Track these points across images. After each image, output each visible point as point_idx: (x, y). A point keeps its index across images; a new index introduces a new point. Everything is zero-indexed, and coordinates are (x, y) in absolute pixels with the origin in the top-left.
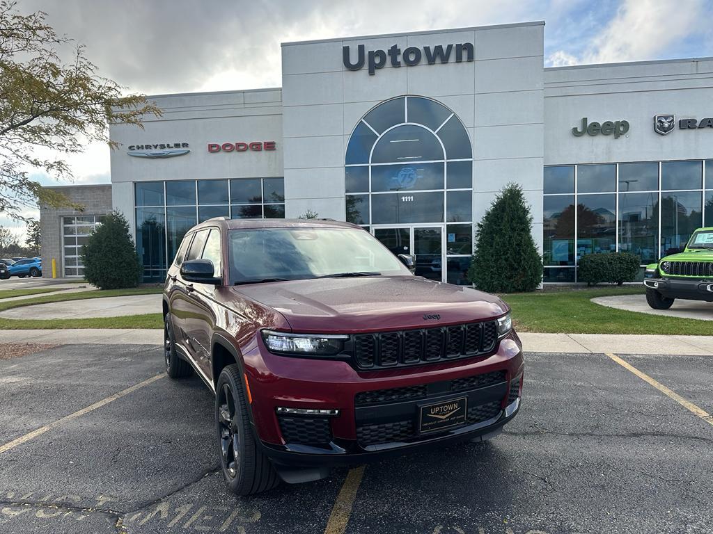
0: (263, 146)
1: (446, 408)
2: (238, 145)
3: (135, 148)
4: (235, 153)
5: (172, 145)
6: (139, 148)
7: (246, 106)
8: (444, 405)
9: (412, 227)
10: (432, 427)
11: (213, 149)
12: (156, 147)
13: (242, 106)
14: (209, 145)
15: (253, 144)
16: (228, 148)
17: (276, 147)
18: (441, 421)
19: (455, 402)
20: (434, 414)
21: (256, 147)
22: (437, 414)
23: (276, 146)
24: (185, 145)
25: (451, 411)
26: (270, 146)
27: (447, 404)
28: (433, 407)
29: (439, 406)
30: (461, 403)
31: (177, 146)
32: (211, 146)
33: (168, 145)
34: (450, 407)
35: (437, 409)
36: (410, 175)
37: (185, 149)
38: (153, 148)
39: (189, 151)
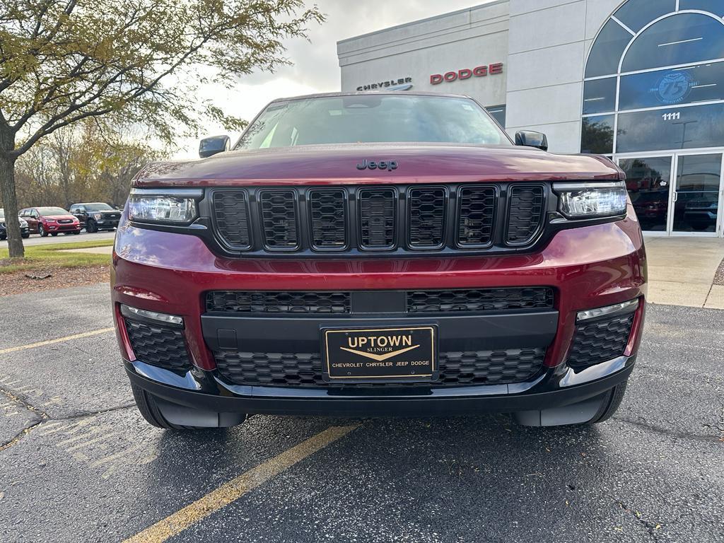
0: (488, 69)
1: (382, 342)
2: (461, 72)
3: (363, 89)
4: (458, 83)
5: (396, 81)
6: (365, 89)
7: (473, 26)
8: (378, 334)
9: (675, 154)
10: (355, 371)
11: (435, 80)
12: (381, 85)
13: (468, 27)
14: (431, 76)
15: (477, 70)
16: (451, 77)
17: (503, 70)
18: (374, 364)
19: (407, 333)
20: (357, 348)
21: (481, 72)
22: (364, 348)
23: (503, 67)
24: (408, 80)
25: (395, 348)
26: (496, 69)
27: (386, 334)
28: (353, 335)
29: (366, 335)
30: (420, 337)
31: (401, 81)
32: (433, 78)
33: (392, 82)
34: (395, 341)
35: (362, 341)
36: (677, 82)
37: (408, 84)
38: (378, 87)
39: (411, 86)
